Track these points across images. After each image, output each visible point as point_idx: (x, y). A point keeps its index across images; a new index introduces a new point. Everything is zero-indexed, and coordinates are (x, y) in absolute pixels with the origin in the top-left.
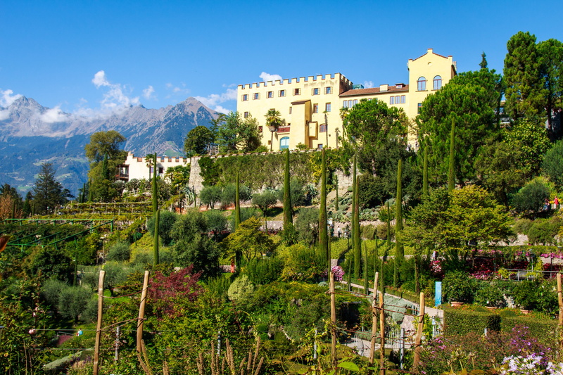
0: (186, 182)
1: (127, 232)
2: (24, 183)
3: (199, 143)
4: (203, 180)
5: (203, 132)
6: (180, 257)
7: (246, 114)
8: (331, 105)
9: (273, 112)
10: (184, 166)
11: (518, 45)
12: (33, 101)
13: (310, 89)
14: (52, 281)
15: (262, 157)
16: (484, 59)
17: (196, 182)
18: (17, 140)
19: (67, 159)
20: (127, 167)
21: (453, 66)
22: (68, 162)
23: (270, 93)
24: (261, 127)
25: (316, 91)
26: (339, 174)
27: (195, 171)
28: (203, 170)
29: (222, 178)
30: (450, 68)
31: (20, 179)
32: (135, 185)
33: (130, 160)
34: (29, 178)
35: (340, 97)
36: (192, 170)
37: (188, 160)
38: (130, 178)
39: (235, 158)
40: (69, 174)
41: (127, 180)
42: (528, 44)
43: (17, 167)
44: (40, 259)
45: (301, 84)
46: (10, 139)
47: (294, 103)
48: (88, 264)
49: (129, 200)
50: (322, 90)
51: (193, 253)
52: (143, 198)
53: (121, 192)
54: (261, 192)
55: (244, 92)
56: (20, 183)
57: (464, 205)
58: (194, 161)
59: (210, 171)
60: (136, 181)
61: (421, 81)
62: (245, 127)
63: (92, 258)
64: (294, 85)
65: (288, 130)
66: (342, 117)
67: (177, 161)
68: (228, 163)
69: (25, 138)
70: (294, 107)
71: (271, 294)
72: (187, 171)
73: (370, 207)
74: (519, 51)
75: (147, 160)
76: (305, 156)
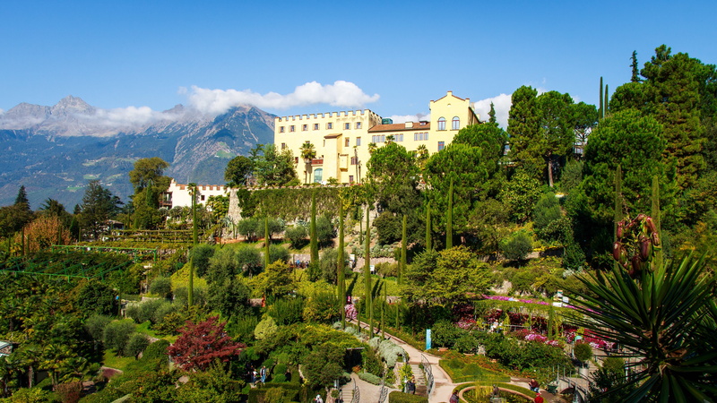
0: (226, 212)
1: (169, 262)
2: (73, 184)
3: (238, 173)
4: (241, 211)
5: (241, 163)
6: (212, 299)
7: (284, 145)
8: (362, 139)
9: (308, 145)
10: (225, 196)
11: (521, 99)
12: (80, 100)
13: (342, 124)
14: (96, 316)
15: (296, 190)
16: (492, 108)
17: (235, 213)
18: (64, 140)
19: (118, 160)
20: (170, 194)
21: (470, 108)
22: (118, 162)
23: (305, 126)
24: (297, 158)
25: (347, 126)
26: (364, 209)
27: (234, 202)
28: (241, 201)
29: (259, 208)
30: (467, 110)
31: (69, 180)
32: (179, 213)
33: (173, 188)
34: (78, 179)
35: (369, 132)
36: (231, 201)
37: (229, 189)
38: (174, 205)
39: (271, 191)
40: (119, 175)
41: (170, 207)
42: (528, 98)
43: (65, 167)
44: (84, 293)
45: (334, 119)
46: (57, 139)
47: (326, 137)
48: (132, 293)
49: (171, 227)
50: (353, 125)
51: (223, 295)
52: (184, 226)
53: (164, 219)
54: (294, 224)
55: (281, 124)
56: (69, 183)
57: (448, 266)
58: (233, 192)
59: (247, 202)
60: (178, 209)
61: (441, 121)
62: (281, 158)
63: (136, 287)
64: (327, 119)
65: (321, 162)
66: (371, 151)
67: (218, 189)
68: (264, 195)
69: (72, 138)
70: (327, 140)
71: (290, 337)
72: (226, 201)
73: (389, 244)
74: (521, 105)
75: (190, 188)
76: (335, 191)
